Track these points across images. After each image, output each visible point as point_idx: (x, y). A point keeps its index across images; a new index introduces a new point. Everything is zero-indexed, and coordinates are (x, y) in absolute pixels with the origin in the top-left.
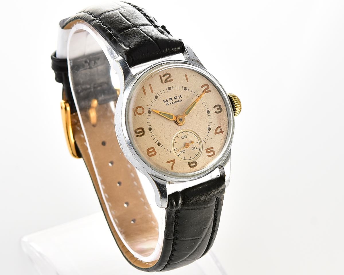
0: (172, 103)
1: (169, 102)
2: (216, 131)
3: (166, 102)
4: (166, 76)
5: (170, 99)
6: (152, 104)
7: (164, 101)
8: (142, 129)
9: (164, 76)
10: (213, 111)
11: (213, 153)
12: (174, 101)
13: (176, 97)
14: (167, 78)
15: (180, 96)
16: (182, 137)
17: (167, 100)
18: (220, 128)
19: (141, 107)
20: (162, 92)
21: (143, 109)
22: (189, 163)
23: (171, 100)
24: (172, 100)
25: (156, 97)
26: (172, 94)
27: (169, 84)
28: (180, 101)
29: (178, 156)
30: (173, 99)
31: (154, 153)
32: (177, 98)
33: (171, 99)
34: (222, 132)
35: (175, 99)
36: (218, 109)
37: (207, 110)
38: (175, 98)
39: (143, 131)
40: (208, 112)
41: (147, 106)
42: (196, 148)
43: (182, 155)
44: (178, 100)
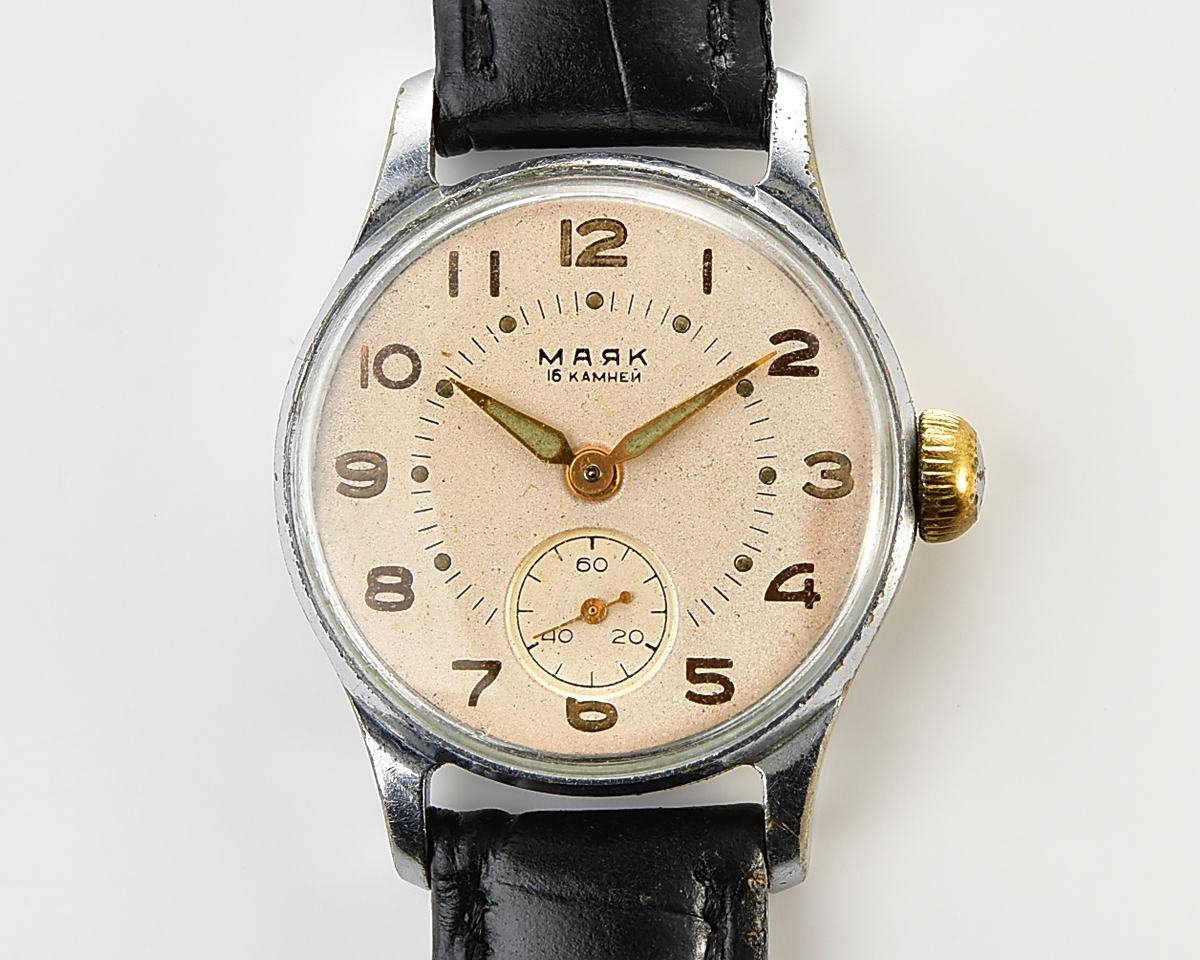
0: (580, 376)
1: (567, 366)
2: (776, 583)
3: (551, 362)
4: (598, 235)
5: (579, 351)
6: (472, 352)
7: (543, 355)
8: (380, 460)
10: (794, 476)
11: (719, 689)
12: (598, 368)
13: (616, 351)
14: (600, 246)
15: (639, 355)
16: (579, 563)
17: (560, 354)
18: (810, 576)
19: (408, 351)
20: (550, 305)
21: (417, 364)
22: (570, 701)
23: (583, 359)
24: (586, 362)
26: (597, 331)
27: (598, 279)
28: (628, 377)
29: (528, 648)
30: (597, 357)
32: (617, 359)
33: (583, 355)
34: (809, 596)
35: (608, 359)
36: (829, 475)
37: (763, 464)
38: (611, 355)
39: (380, 476)
40: (768, 476)
41: (444, 354)
42: (636, 637)
43: (548, 653)
44: (619, 369)
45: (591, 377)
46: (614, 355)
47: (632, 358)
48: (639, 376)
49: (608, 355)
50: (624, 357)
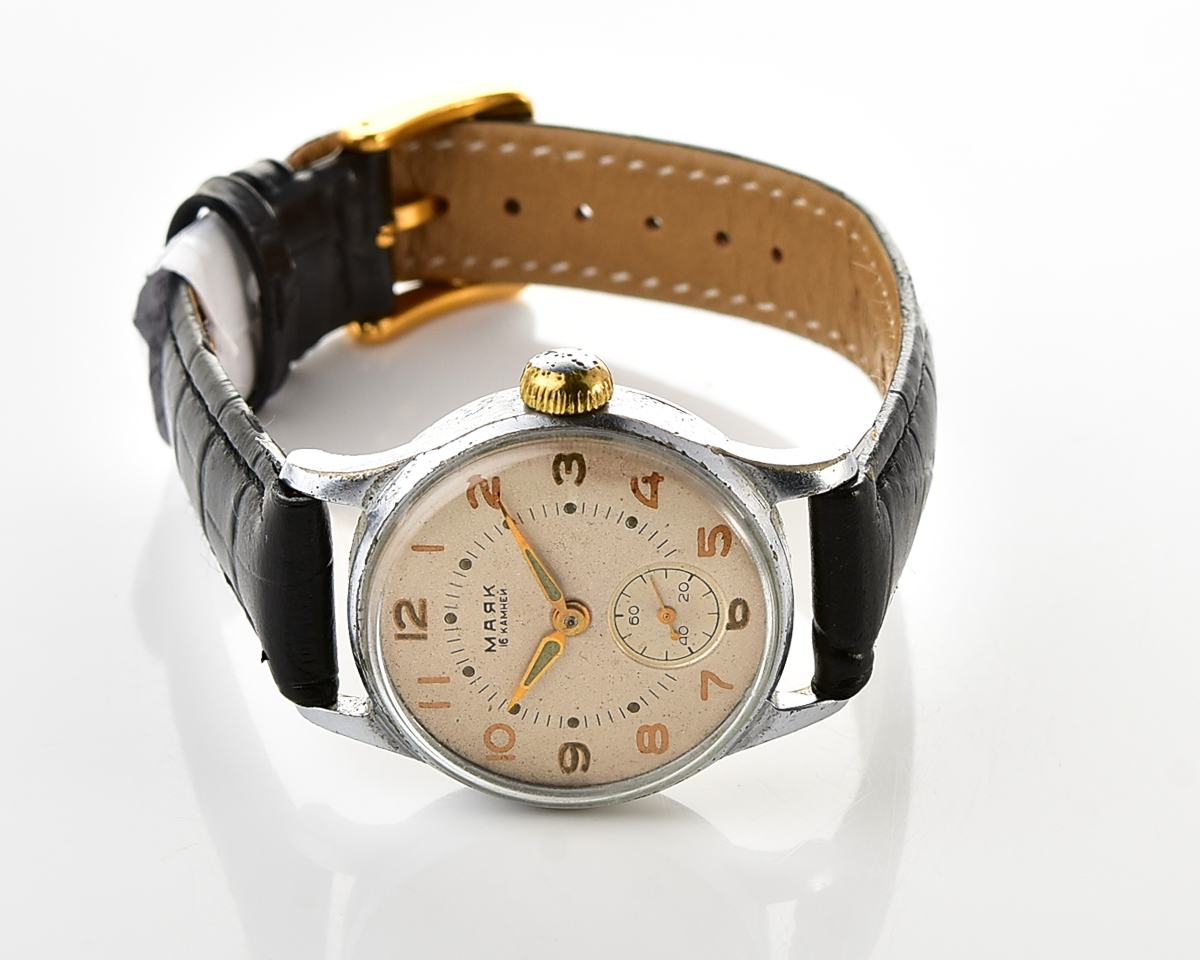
0: (504, 627)
1: (497, 634)
2: (645, 502)
3: (494, 645)
4: (405, 616)
5: (486, 628)
6: (488, 692)
7: (489, 650)
8: (565, 747)
9: (401, 625)
10: (570, 492)
11: (720, 535)
12: (498, 615)
13: (485, 604)
14: (413, 616)
15: (488, 590)
16: (632, 624)
17: (489, 639)
18: (640, 481)
19: (489, 732)
20: (454, 646)
21: (498, 726)
22: (728, 627)
23: (491, 626)
24: (494, 623)
25: (469, 672)
26: (472, 616)
27: (436, 617)
28: (503, 597)
29: (692, 653)
30: (490, 617)
31: (658, 733)
32: (491, 604)
33: (488, 625)
34: (654, 480)
35: (491, 609)
36: (569, 469)
37: (562, 511)
38: (488, 608)
39: (575, 747)
40: (570, 508)
41: (490, 710)
42: (684, 587)
43: (696, 640)
44: (498, 602)
45: (503, 620)
46: (488, 606)
47: (490, 595)
48: (502, 590)
49: (488, 609)
50: (489, 599)
